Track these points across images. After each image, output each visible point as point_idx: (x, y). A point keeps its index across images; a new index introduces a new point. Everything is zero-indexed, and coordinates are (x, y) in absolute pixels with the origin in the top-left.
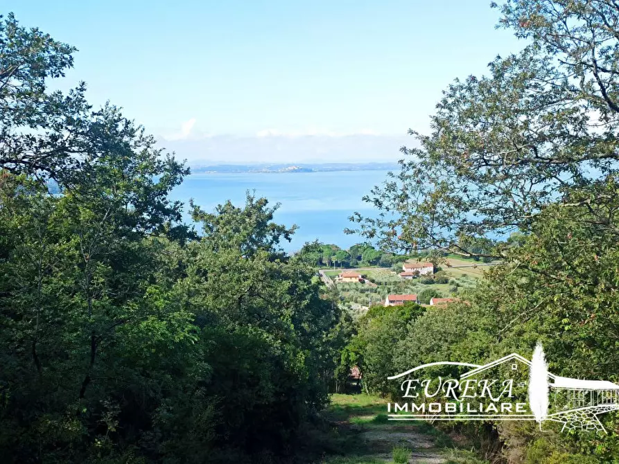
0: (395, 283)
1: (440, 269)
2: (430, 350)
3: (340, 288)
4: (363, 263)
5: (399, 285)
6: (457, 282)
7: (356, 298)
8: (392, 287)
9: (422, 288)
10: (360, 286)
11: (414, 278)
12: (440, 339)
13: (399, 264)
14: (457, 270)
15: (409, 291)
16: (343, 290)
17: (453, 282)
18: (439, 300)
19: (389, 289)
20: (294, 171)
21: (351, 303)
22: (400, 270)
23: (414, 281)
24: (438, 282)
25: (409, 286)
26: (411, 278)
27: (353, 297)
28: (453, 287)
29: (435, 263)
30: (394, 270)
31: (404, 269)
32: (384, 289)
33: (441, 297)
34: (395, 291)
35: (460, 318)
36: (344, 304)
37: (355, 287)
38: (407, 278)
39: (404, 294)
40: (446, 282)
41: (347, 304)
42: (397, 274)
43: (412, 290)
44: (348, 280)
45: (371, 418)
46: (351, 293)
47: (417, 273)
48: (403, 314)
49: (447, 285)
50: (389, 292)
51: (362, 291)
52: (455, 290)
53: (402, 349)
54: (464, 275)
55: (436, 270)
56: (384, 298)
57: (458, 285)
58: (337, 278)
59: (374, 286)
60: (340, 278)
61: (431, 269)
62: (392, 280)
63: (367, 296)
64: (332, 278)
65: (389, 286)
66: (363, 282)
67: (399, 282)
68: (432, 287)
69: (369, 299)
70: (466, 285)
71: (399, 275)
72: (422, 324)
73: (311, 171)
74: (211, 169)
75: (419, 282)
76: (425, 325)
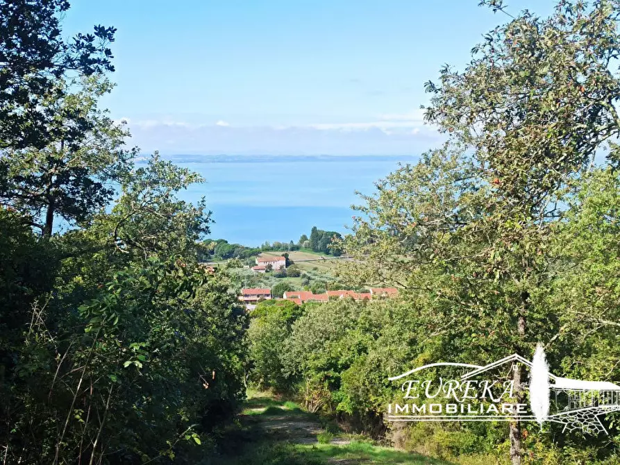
0: (249, 277)
1: (292, 263)
2: (313, 347)
4: (216, 257)
5: (252, 279)
6: (309, 275)
8: (245, 281)
9: (275, 282)
11: (267, 271)
12: (321, 338)
13: (252, 257)
14: (307, 263)
15: (262, 284)
17: (304, 276)
18: (292, 294)
19: (243, 283)
22: (253, 264)
23: (267, 275)
24: (290, 276)
25: (263, 280)
26: (263, 272)
28: (305, 280)
29: (286, 256)
30: (247, 264)
31: (257, 262)
33: (294, 291)
34: (249, 285)
35: (340, 318)
38: (260, 271)
39: (257, 288)
40: (297, 275)
42: (250, 267)
43: (265, 284)
47: (270, 267)
49: (299, 278)
50: (243, 286)
52: (307, 283)
54: (315, 269)
55: (288, 263)
57: (309, 278)
61: (284, 262)
62: (246, 274)
65: (243, 280)
67: (253, 276)
68: (285, 280)
70: (317, 278)
71: (252, 269)
75: (272, 275)
76: (307, 325)
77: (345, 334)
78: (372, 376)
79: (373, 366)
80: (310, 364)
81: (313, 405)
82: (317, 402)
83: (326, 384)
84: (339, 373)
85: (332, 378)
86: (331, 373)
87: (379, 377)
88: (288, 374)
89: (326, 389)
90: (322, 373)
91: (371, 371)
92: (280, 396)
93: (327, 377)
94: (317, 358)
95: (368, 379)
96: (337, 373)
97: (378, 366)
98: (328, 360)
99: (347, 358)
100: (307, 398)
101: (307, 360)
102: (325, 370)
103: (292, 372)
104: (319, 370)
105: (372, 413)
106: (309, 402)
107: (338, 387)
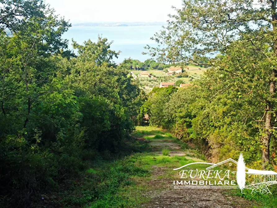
0: (165, 77)
1: (185, 71)
2: (179, 107)
3: (140, 79)
4: (150, 68)
6: (192, 76)
7: (147, 84)
8: (163, 79)
9: (177, 79)
10: (149, 79)
11: (173, 75)
12: (184, 102)
13: (167, 68)
14: (192, 71)
16: (142, 80)
17: (190, 77)
18: (184, 85)
19: (162, 80)
20: (119, 26)
21: (145, 86)
22: (167, 71)
23: (173, 76)
24: (184, 77)
25: (171, 78)
26: (171, 75)
27: (146, 83)
28: (190, 78)
29: (182, 68)
30: (164, 71)
31: (169, 71)
32: (159, 80)
33: (185, 83)
34: (165, 81)
35: (193, 93)
36: (142, 87)
37: (147, 79)
38: (170, 75)
39: (168, 82)
40: (187, 76)
41: (143, 86)
42: (166, 73)
43: (172, 80)
44: (144, 76)
45: (153, 136)
46: (145, 81)
47: (174, 73)
48: (168, 91)
49: (187, 78)
50: (162, 81)
51: (150, 81)
52: (191, 80)
53: (167, 107)
54: (195, 74)
55: (183, 71)
56: (159, 84)
57: (193, 78)
58: (139, 75)
59: (155, 79)
60: (140, 75)
61: (181, 71)
62: (163, 76)
63: (152, 83)
64: (137, 75)
65: (162, 79)
66: (150, 77)
67: (167, 77)
68: (181, 79)
69: (153, 85)
70: (196, 78)
71: (167, 74)
72: (176, 95)
73: (127, 26)
74: (81, 24)
75: (175, 77)
76: (177, 96)
77: (195, 101)
78: (204, 121)
79: (205, 116)
80: (177, 115)
81: (179, 135)
82: (181, 133)
83: (185, 124)
84: (192, 119)
85: (188, 122)
86: (187, 119)
87: (208, 121)
88: (167, 120)
89: (185, 127)
90: (183, 119)
91: (204, 118)
92: (165, 130)
93: (185, 121)
94: (181, 112)
95: (202, 122)
96: (191, 120)
97: (208, 116)
98: (186, 113)
99: (195, 112)
100: (176, 131)
101: (176, 113)
102: (184, 118)
103: (169, 119)
104: (181, 117)
105: (204, 140)
106: (177, 133)
107: (191, 126)
